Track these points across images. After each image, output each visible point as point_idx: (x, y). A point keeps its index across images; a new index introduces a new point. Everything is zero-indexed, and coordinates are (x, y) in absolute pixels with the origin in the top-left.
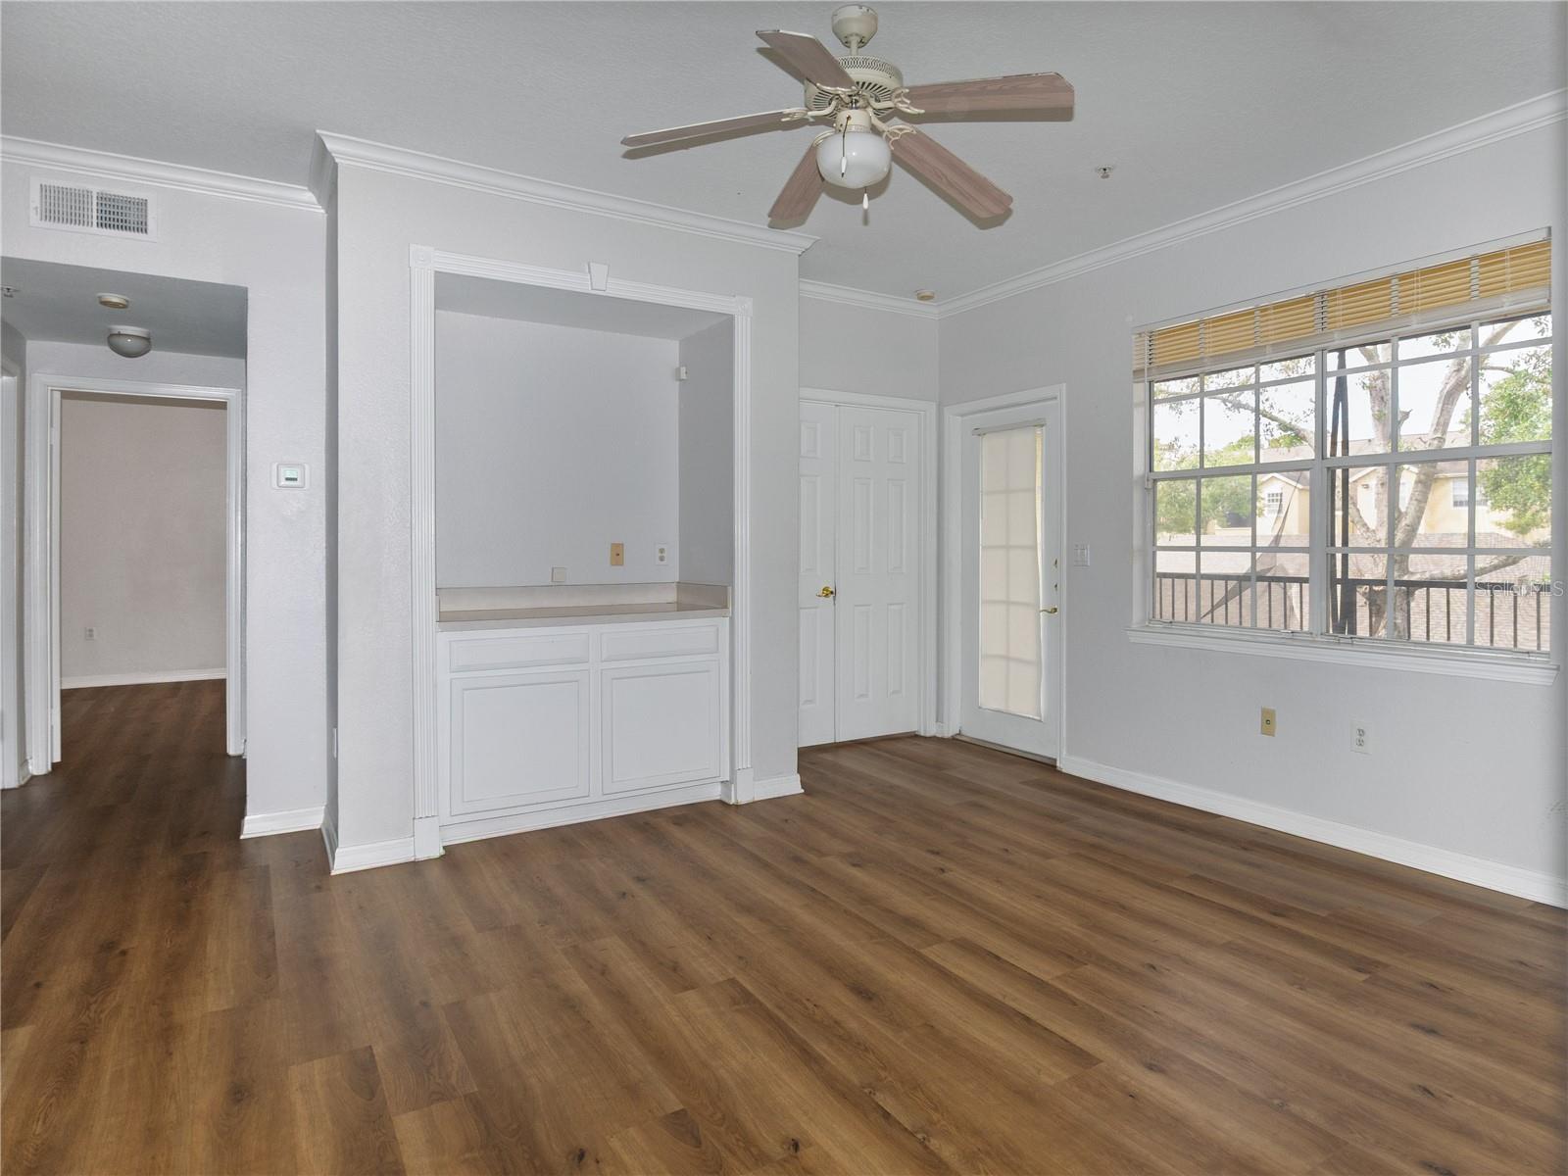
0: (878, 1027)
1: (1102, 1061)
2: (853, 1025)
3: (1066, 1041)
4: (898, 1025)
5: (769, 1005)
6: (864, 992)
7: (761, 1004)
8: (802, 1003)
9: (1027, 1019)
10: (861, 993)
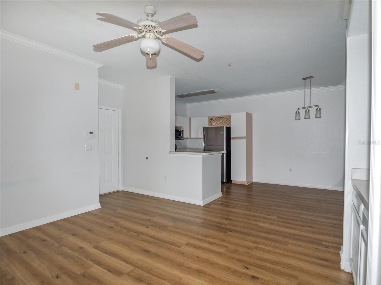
0: (140, 245)
1: (92, 247)
2: (146, 244)
3: (98, 250)
4: (136, 246)
5: (166, 244)
6: (146, 251)
7: (168, 244)
8: (159, 246)
9: (105, 253)
10: (147, 251)
